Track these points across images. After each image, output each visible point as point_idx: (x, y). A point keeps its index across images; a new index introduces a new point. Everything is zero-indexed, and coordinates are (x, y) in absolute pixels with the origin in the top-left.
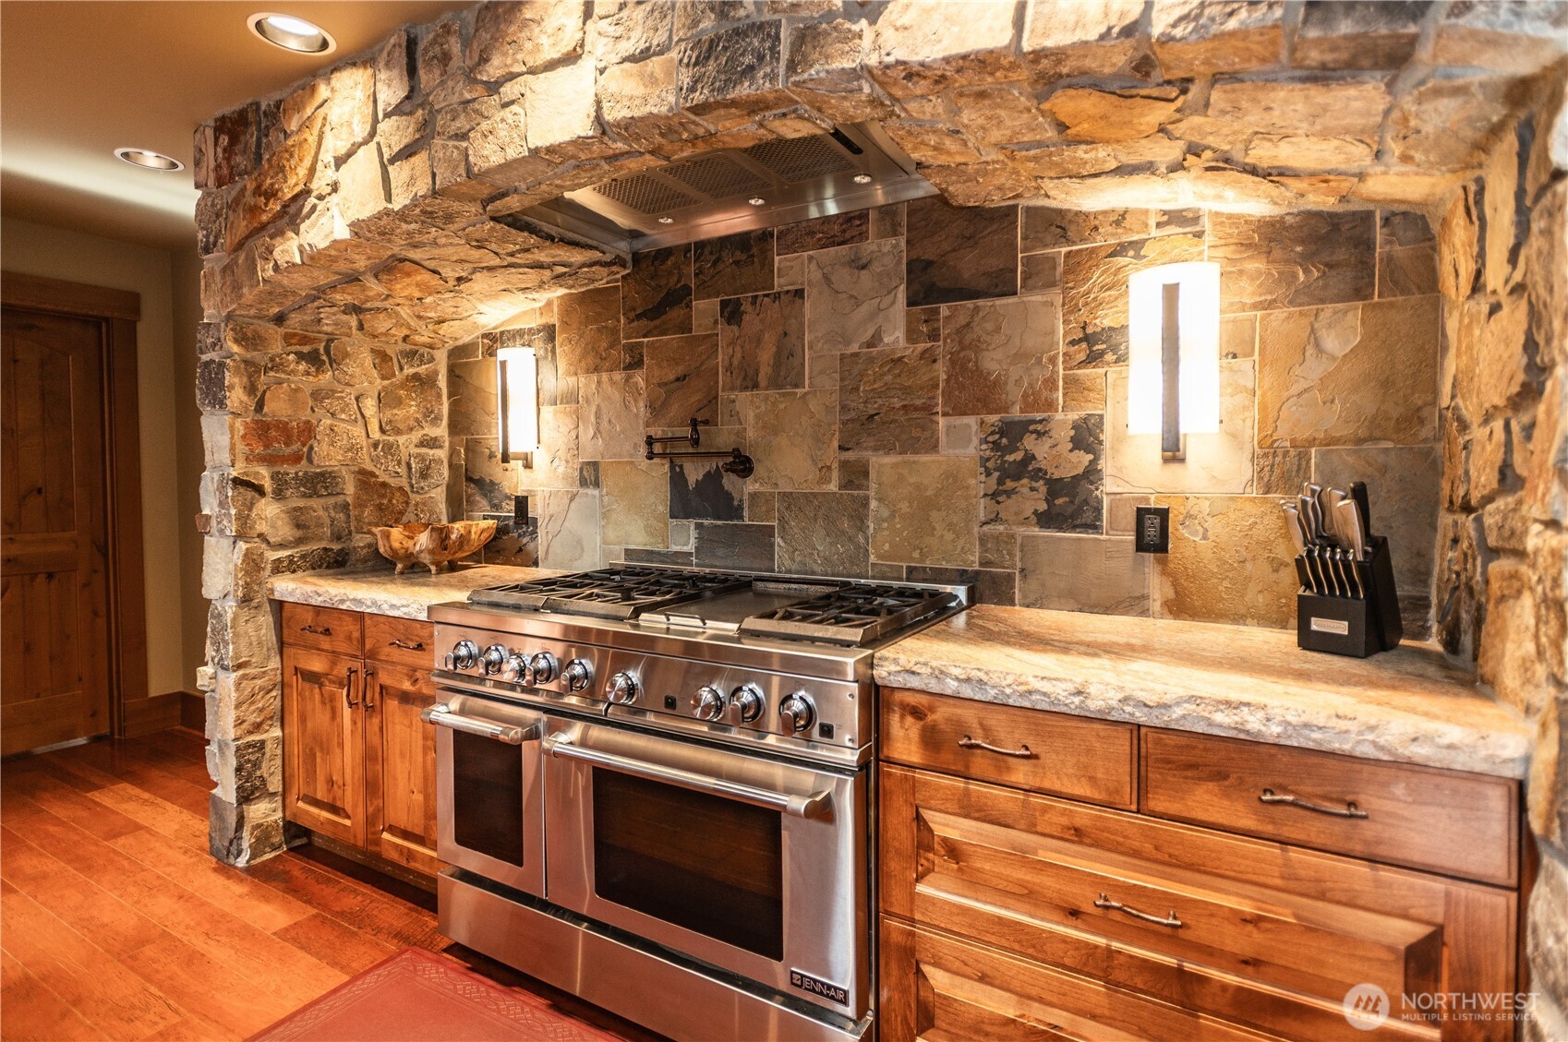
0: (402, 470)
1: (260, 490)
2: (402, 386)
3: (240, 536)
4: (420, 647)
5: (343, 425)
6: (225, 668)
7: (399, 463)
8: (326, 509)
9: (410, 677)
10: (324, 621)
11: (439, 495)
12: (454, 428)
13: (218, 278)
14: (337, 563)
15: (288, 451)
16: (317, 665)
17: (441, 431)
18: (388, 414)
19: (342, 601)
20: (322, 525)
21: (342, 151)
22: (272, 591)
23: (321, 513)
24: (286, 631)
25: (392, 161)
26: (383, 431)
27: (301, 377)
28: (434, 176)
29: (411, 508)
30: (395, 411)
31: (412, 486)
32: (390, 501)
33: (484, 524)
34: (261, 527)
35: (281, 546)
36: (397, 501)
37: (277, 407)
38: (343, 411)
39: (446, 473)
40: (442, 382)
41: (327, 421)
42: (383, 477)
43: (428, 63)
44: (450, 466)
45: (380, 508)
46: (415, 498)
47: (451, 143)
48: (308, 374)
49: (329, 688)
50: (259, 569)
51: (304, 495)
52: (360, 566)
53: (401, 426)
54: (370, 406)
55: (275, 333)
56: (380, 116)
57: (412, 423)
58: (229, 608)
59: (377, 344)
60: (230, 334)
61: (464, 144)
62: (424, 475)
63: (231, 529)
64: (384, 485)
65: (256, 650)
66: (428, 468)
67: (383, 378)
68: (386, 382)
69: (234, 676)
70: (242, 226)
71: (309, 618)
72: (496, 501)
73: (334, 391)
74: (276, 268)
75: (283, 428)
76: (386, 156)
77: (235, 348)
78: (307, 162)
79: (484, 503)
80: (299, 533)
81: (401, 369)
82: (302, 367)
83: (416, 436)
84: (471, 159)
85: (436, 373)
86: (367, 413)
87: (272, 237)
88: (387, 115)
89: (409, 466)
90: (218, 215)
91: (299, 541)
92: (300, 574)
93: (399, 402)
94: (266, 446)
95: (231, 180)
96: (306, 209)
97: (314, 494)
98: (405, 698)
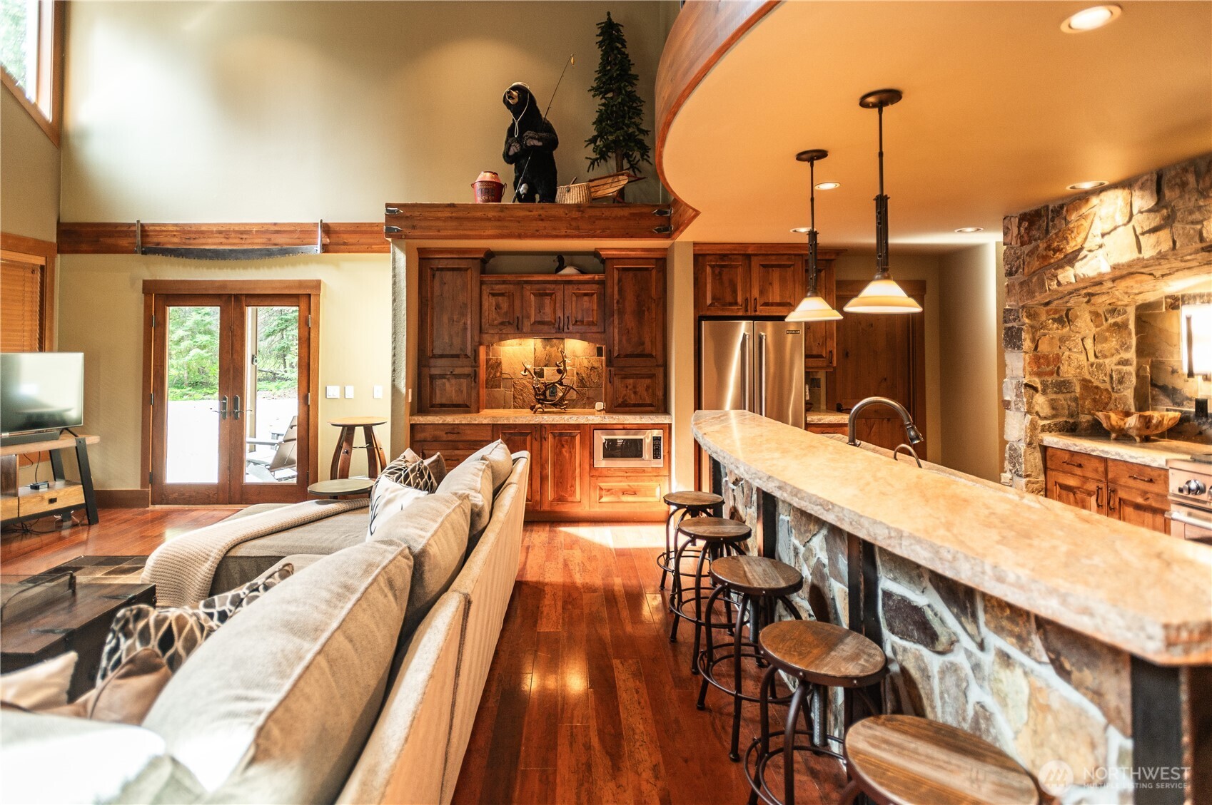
0: (1107, 379)
1: (1035, 389)
2: (1108, 330)
3: (1029, 412)
4: (1151, 481)
5: (1074, 355)
6: (1020, 476)
7: (1106, 375)
8: (1065, 400)
9: (1142, 496)
10: (1078, 460)
11: (1128, 394)
12: (1140, 352)
13: (1017, 287)
14: (1071, 429)
15: (1048, 369)
16: (1072, 482)
17: (1131, 355)
18: (1099, 347)
19: (1093, 451)
20: (1063, 408)
21: (1107, 230)
22: (1042, 441)
23: (1063, 402)
24: (1049, 463)
25: (1143, 234)
26: (1096, 357)
27: (1055, 330)
28: (1174, 242)
29: (1113, 401)
30: (1104, 345)
31: (1113, 389)
32: (1100, 397)
33: (1172, 414)
34: (1037, 408)
35: (1045, 418)
36: (1104, 397)
37: (1044, 347)
38: (1075, 347)
39: (1134, 380)
40: (1132, 326)
41: (1067, 353)
42: (1096, 383)
43: (1172, 188)
44: (1138, 376)
45: (1094, 400)
46: (1115, 395)
47: (1188, 227)
48: (1058, 329)
49: (1079, 495)
50: (1036, 429)
51: (1056, 393)
52: (1083, 432)
53: (1107, 354)
54: (1089, 343)
55: (1043, 310)
56: (1135, 211)
57: (1113, 351)
58: (1022, 447)
59: (1093, 308)
60: (1025, 314)
61: (1199, 227)
62: (1121, 382)
63: (1024, 408)
64: (1097, 387)
65: (1034, 469)
66: (1123, 377)
67: (1097, 327)
68: (1098, 329)
69: (1024, 481)
70: (1036, 264)
71: (1066, 457)
72: (1178, 401)
73: (1070, 337)
74: (1059, 284)
75: (1046, 357)
76: (1139, 231)
77: (1027, 321)
78: (1083, 235)
79: (1167, 401)
80: (1054, 412)
81: (1106, 320)
82: (1056, 325)
83: (1116, 359)
84: (1205, 234)
85: (1128, 320)
86: (1087, 347)
87: (1056, 269)
88: (1141, 212)
89: (1111, 377)
90: (1018, 258)
91: (1054, 416)
92: (1053, 433)
93: (1106, 340)
94: (1039, 367)
95: (1030, 242)
96: (1079, 257)
97: (1060, 392)
98: (1138, 507)
